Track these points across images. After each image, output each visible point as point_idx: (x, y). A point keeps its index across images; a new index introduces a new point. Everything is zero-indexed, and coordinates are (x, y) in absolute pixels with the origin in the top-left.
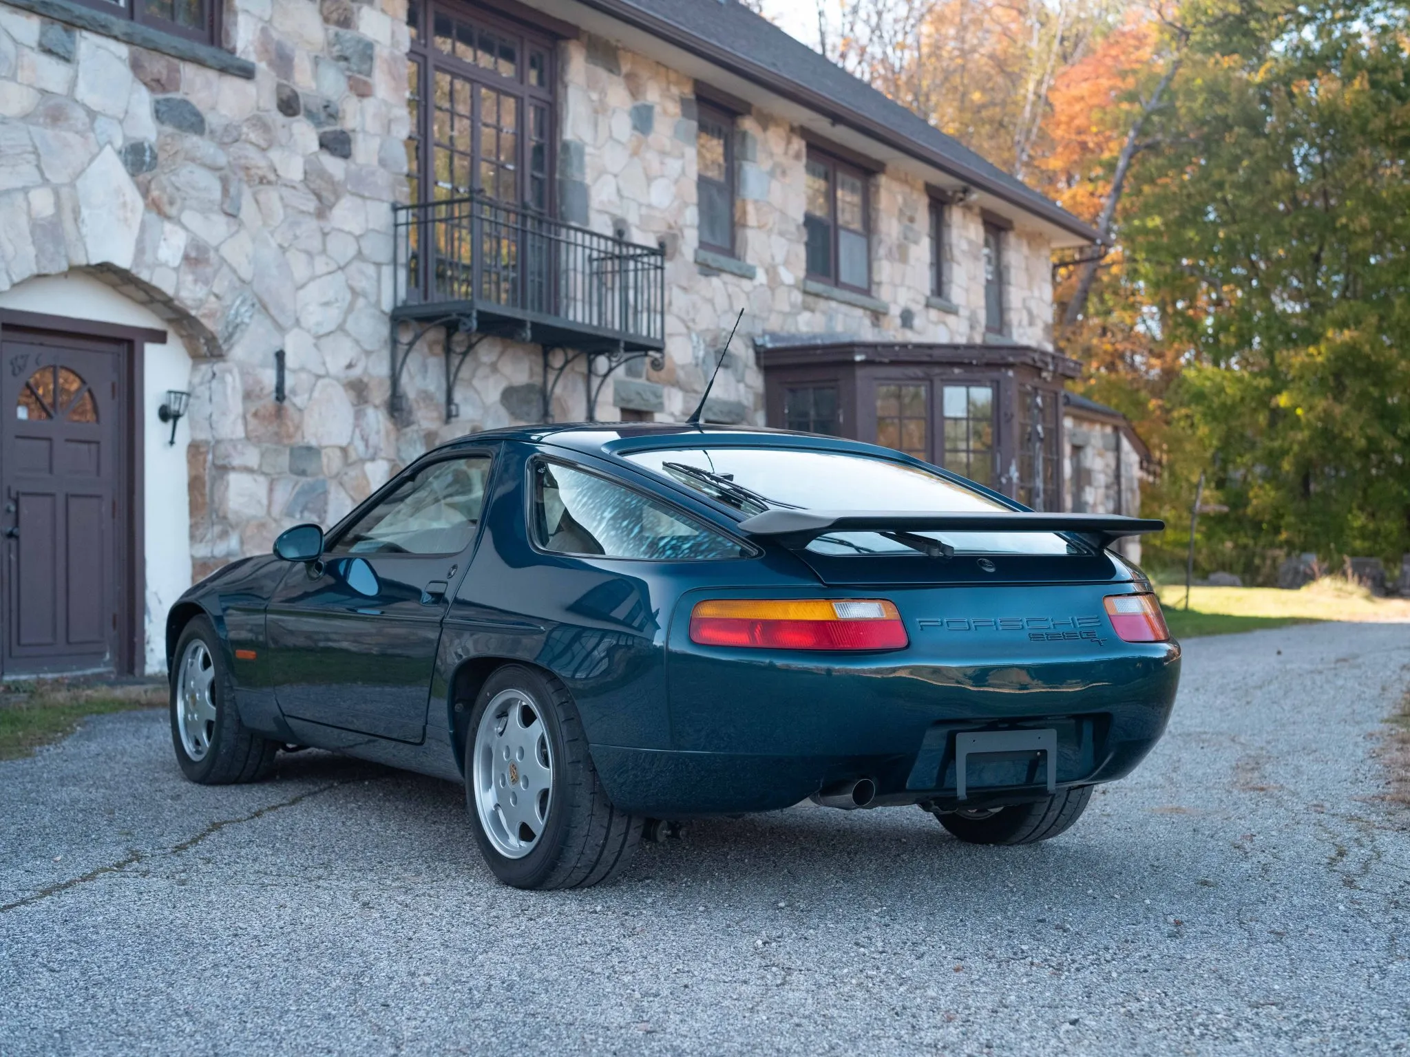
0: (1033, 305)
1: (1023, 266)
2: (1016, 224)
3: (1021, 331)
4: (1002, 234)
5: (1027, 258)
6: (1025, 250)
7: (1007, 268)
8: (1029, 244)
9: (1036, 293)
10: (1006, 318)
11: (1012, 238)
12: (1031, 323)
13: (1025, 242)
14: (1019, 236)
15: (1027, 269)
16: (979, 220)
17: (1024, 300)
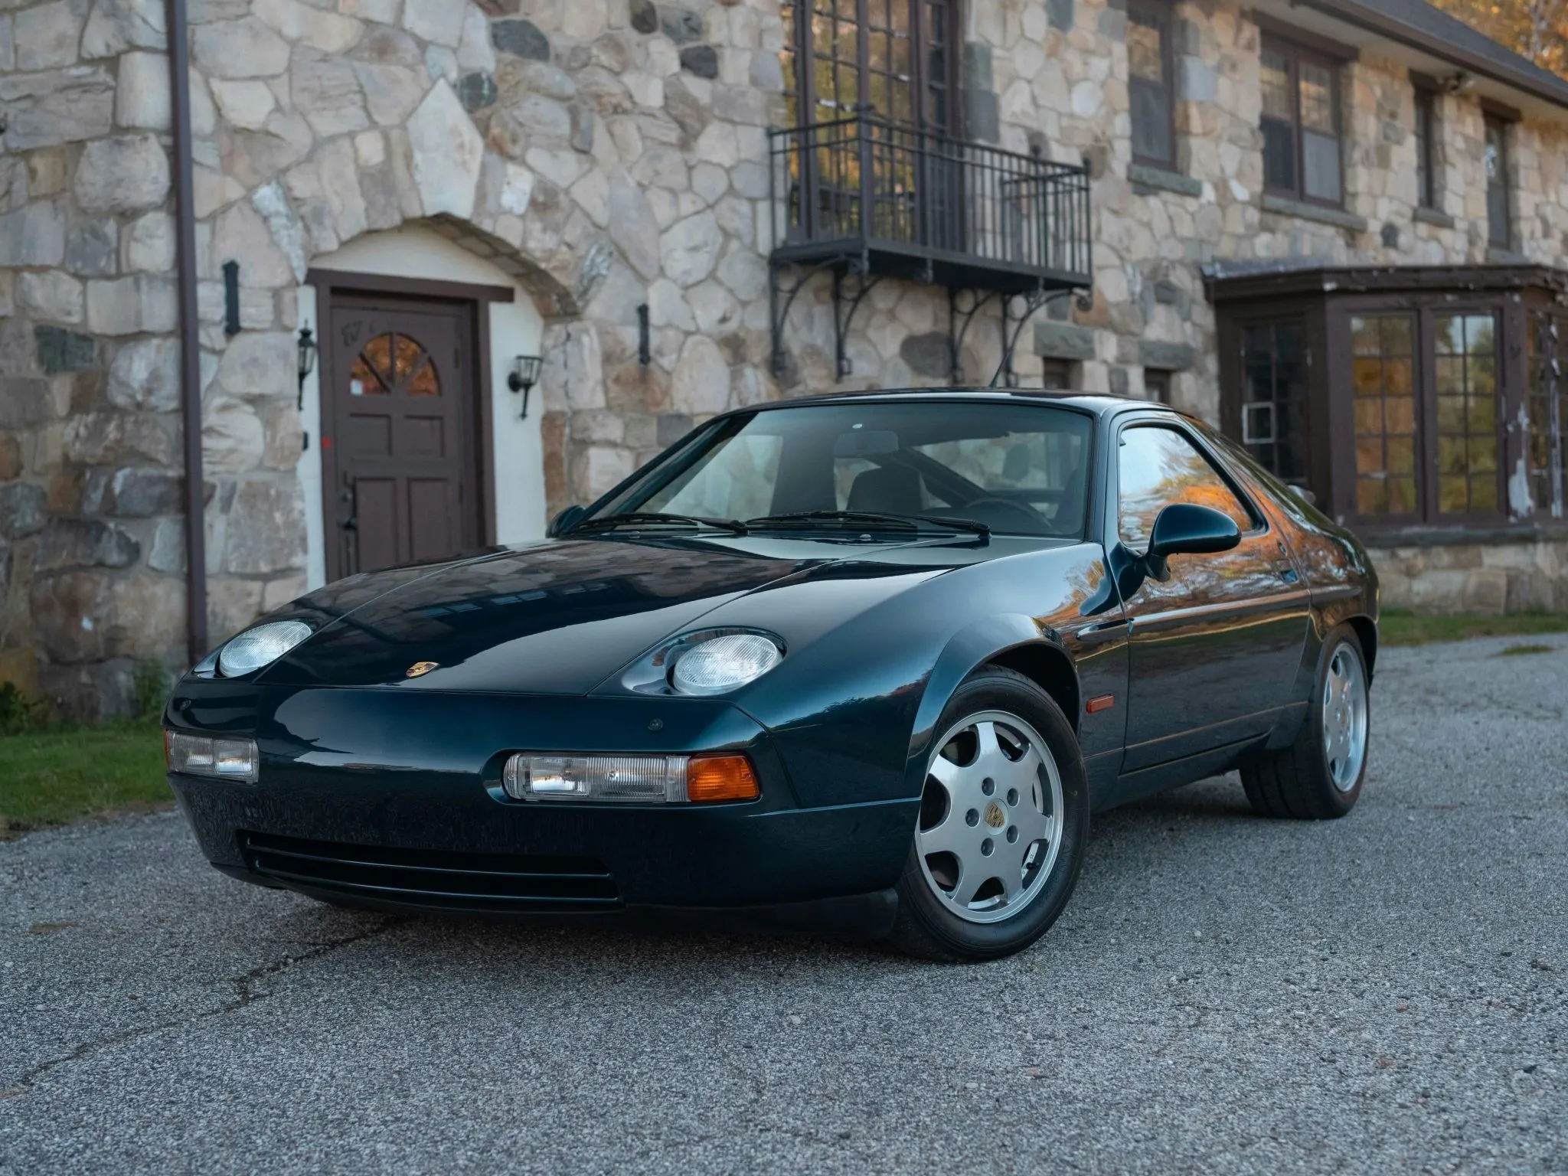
0: (1548, 211)
1: (1535, 164)
2: (1525, 114)
3: (1534, 244)
4: (1508, 127)
5: (1539, 154)
6: (1537, 145)
7: (1516, 168)
8: (1542, 138)
9: (1553, 197)
10: (1515, 228)
11: (1520, 131)
12: (1547, 234)
13: (1536, 137)
14: (1530, 129)
15: (1540, 168)
16: (1479, 112)
17: (1537, 206)
